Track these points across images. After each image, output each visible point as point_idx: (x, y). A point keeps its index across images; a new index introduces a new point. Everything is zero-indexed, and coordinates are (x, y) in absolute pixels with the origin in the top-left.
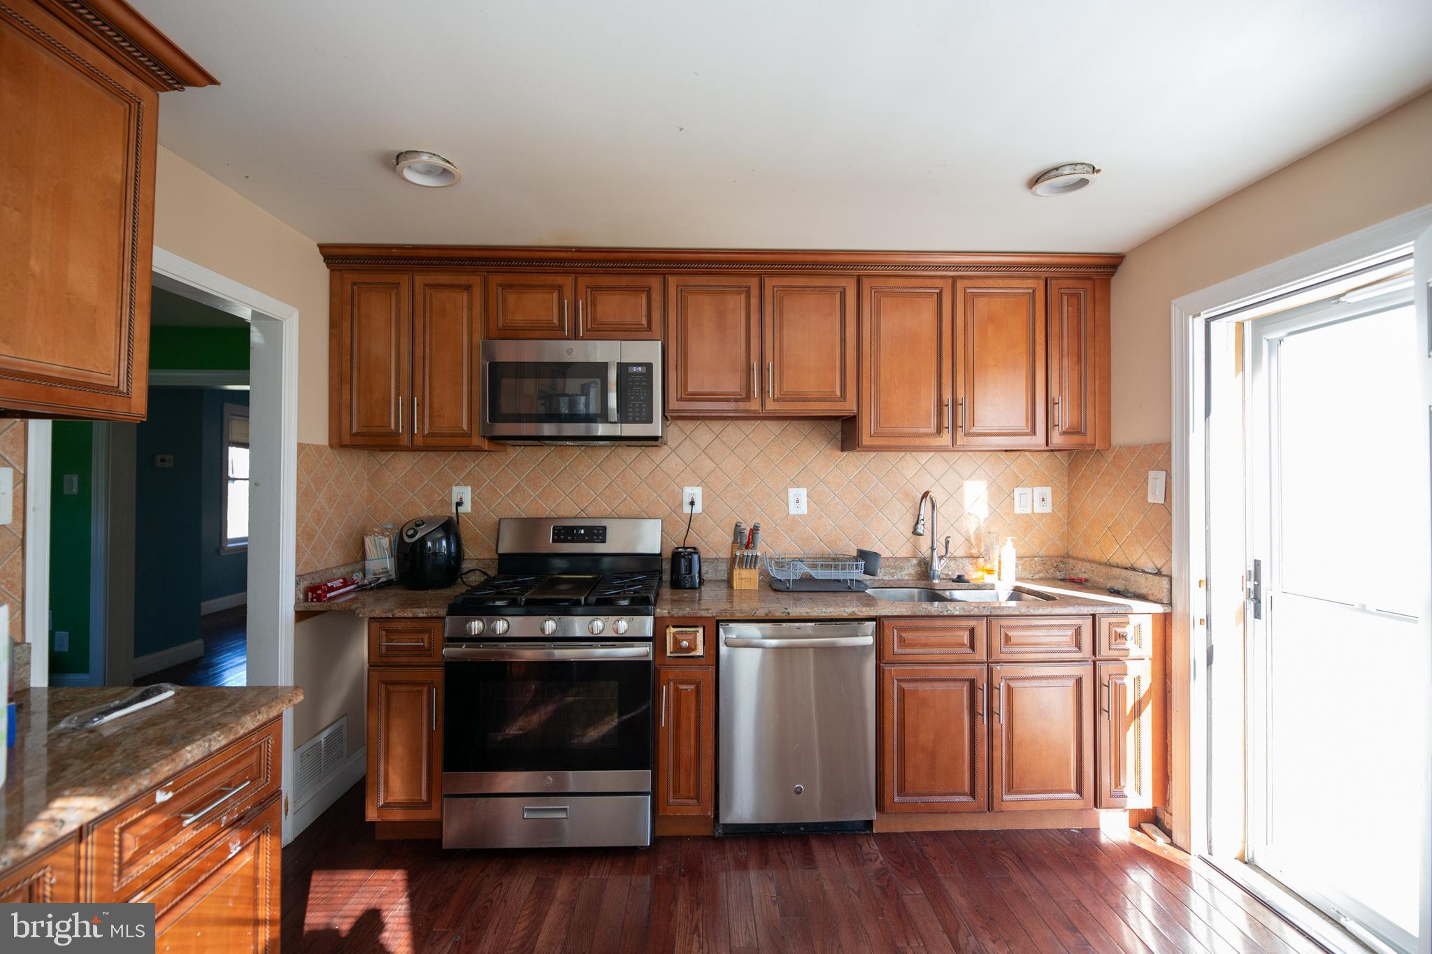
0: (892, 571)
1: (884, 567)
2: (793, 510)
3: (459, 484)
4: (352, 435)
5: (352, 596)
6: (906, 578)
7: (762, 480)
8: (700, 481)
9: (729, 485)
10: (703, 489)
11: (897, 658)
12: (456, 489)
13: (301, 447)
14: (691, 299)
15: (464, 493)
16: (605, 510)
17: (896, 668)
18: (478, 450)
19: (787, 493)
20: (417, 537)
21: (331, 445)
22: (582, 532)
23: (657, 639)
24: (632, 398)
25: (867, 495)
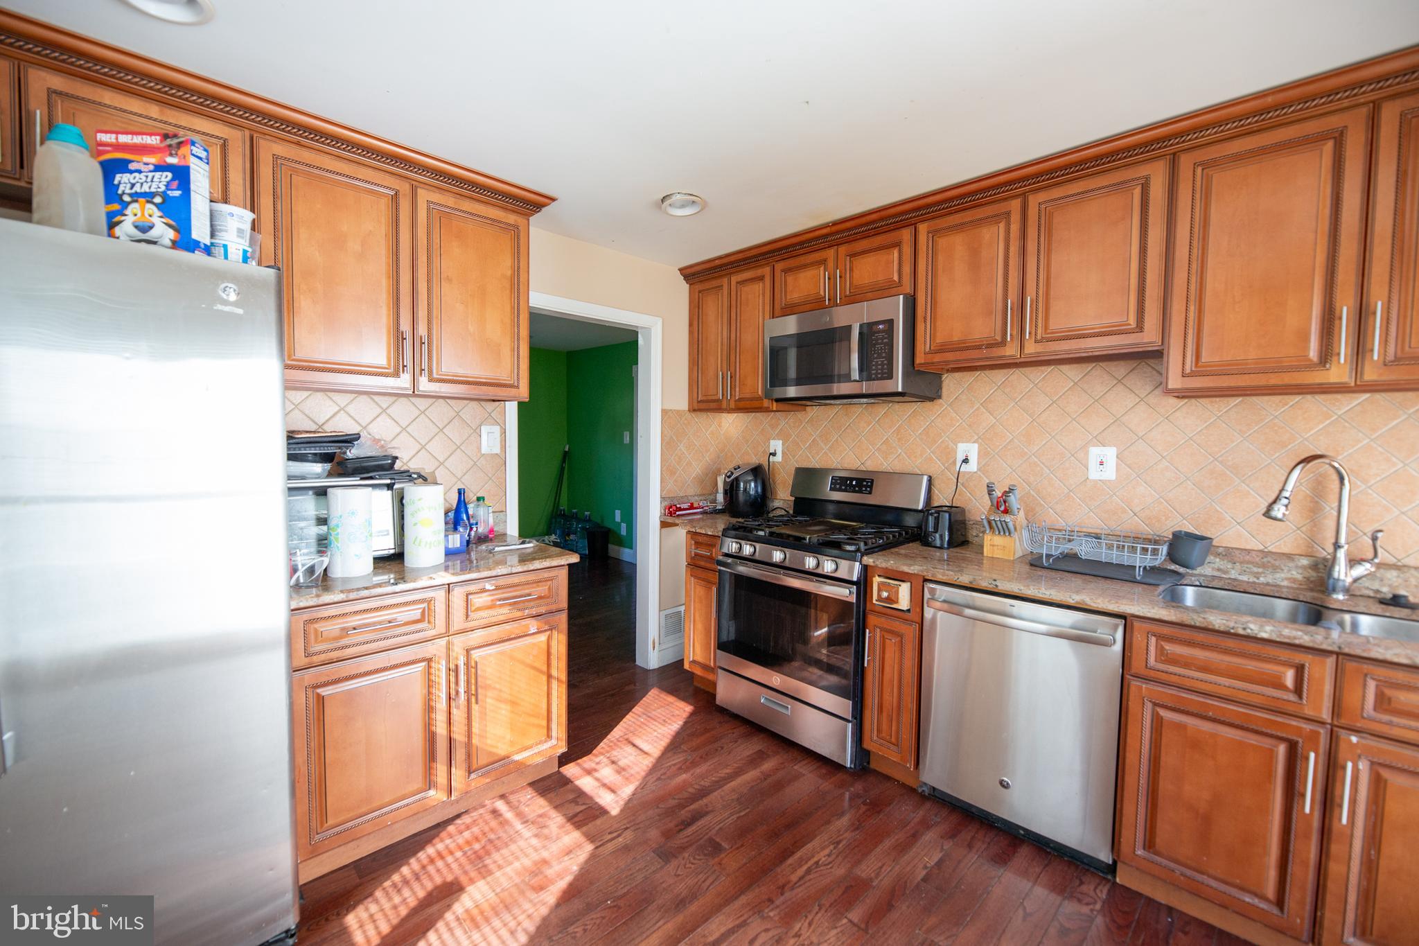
0: (1255, 570)
1: (1241, 563)
2: (1094, 474)
3: (774, 439)
4: (699, 402)
5: (698, 517)
6: (1285, 583)
7: (1053, 437)
8: (976, 437)
9: (1010, 442)
10: (980, 445)
11: (1152, 674)
12: (772, 443)
13: (664, 412)
14: (942, 242)
15: (777, 445)
16: (882, 464)
17: (1149, 686)
18: (767, 410)
19: (1087, 453)
20: (732, 477)
21: (689, 410)
22: (854, 483)
23: (863, 585)
24: (875, 356)
25: (1220, 459)
